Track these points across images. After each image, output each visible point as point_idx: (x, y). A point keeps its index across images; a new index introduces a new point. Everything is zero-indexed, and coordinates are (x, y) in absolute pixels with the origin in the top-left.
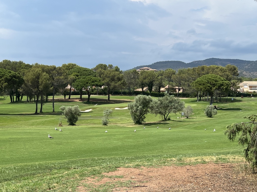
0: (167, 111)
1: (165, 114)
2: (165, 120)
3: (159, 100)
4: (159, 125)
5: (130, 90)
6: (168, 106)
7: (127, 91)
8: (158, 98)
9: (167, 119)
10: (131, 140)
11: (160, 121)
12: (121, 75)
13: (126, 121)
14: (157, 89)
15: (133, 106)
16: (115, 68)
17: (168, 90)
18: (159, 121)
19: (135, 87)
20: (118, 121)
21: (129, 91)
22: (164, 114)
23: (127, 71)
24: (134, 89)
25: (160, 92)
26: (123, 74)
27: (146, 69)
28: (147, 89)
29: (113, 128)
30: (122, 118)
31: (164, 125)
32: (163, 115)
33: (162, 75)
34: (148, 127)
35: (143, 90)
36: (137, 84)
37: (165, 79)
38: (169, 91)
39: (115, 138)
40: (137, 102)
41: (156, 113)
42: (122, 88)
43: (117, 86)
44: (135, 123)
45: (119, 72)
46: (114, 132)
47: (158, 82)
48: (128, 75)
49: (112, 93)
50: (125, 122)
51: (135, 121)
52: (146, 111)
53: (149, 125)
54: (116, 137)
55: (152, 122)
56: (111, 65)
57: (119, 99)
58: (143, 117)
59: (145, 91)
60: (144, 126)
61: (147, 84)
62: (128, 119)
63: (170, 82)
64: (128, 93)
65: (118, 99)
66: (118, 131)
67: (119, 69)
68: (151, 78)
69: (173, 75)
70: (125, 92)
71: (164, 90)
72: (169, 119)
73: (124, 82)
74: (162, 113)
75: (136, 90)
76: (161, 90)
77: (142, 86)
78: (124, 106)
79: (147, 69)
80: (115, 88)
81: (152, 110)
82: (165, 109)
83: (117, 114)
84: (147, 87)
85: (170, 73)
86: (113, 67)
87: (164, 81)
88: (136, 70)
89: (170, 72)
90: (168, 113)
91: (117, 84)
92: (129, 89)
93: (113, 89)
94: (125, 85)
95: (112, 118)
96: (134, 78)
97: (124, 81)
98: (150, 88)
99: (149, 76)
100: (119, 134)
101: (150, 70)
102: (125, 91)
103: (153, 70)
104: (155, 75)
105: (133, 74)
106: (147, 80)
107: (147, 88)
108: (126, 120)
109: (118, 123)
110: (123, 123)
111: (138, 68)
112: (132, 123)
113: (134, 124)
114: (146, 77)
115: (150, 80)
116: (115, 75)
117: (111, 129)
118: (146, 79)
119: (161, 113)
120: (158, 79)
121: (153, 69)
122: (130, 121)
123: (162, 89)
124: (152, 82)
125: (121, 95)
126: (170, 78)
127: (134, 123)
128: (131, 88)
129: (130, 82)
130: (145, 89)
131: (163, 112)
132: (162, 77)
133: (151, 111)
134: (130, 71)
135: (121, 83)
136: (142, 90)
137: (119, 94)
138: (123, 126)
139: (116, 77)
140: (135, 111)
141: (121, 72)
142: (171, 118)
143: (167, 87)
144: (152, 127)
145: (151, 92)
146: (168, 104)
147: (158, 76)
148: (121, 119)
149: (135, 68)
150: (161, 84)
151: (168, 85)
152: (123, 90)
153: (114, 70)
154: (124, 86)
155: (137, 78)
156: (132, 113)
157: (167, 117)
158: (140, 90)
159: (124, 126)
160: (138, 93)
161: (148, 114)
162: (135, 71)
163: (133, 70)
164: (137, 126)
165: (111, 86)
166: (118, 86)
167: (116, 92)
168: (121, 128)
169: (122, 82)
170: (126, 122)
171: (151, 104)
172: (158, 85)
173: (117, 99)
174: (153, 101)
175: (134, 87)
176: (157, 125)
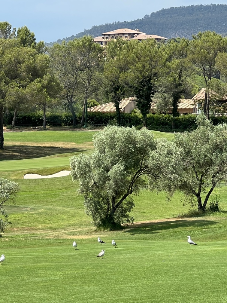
0: (208, 181)
1: (200, 191)
2: (200, 212)
3: (180, 144)
4: (179, 229)
5: (73, 110)
6: (210, 163)
7: (62, 112)
8: (173, 134)
9: (208, 206)
10: (92, 288)
11: (183, 217)
12: (40, 57)
13: (64, 219)
14: (166, 105)
15: (88, 165)
16: (18, 36)
17: (205, 105)
18: (179, 217)
19: (92, 100)
20: (38, 221)
21: (71, 114)
22: (197, 191)
23: (61, 45)
24: (87, 105)
25: (178, 115)
26: (47, 55)
27: (123, 34)
28: (133, 106)
29: (23, 247)
30: (49, 209)
31: (198, 228)
32: (195, 193)
33: (181, 55)
34: (144, 239)
35: (118, 108)
36: (97, 89)
37: (193, 69)
38: (208, 109)
39: (35, 283)
40: (103, 151)
41: (170, 188)
42: (44, 105)
43: (28, 96)
44: (99, 226)
45: (34, 47)
46: (28, 260)
47: (171, 79)
48: (65, 57)
49: (10, 123)
50: (61, 223)
51: (99, 219)
52: (135, 183)
53: (146, 232)
54: (38, 280)
55: (156, 221)
56: (6, 24)
57: (37, 141)
58: (124, 202)
59: (127, 111)
60: (128, 235)
61: (131, 87)
62: (72, 211)
63: (210, 78)
64: (66, 122)
65: (32, 141)
66: (43, 257)
67: (33, 37)
68: (144, 66)
69: (219, 54)
70: (56, 117)
71: (192, 107)
72: (215, 209)
73: (50, 81)
74: (191, 189)
75: (93, 110)
76: (181, 106)
77: (115, 93)
78: (57, 168)
79: (129, 34)
80: (22, 102)
81: (156, 177)
82: (200, 172)
83: (32, 194)
84: (131, 98)
85: (208, 49)
86: (12, 29)
87: (189, 76)
88: (91, 41)
89: (209, 44)
90: (211, 186)
91: (28, 90)
92: (70, 105)
93: (13, 110)
94: (56, 92)
95: (15, 209)
96: (86, 66)
97: (52, 80)
98: (142, 100)
99: (139, 59)
100: (49, 269)
101: (140, 37)
102: (57, 114)
103: (149, 37)
104: (159, 54)
105: (81, 53)
106: (132, 74)
107: (133, 100)
108: (64, 216)
109: (36, 225)
110: (55, 225)
111: (96, 31)
112: (87, 225)
113: (95, 228)
114: (127, 61)
115: (141, 72)
116: (20, 58)
117: (17, 250)
118: (128, 69)
119: (187, 187)
120: (168, 68)
121: (148, 34)
122: (80, 220)
123: (184, 104)
124: (150, 79)
125: (41, 130)
126: (212, 63)
127: (96, 225)
128: (75, 103)
129: (72, 80)
130: (124, 104)
131: (193, 182)
132: (182, 60)
133: (151, 183)
134: (72, 44)
135: (43, 87)
136: (114, 109)
137: (36, 126)
138: (56, 238)
139: (23, 66)
140: (95, 183)
141: (40, 48)
142: (220, 205)
143: (201, 95)
144: (158, 238)
145: (148, 115)
146: (209, 156)
147: (170, 59)
148: (48, 211)
149: (87, 32)
150: (180, 85)
151: (203, 90)
152: (47, 109)
153: (16, 40)
154: (52, 96)
155: (98, 65)
156: (86, 189)
157: (209, 202)
158: (109, 108)
159: (58, 236)
160: (101, 118)
161: (143, 192)
162: (90, 45)
163: (82, 38)
164: (107, 235)
165: (6, 98)
166: (32, 96)
167: (25, 117)
168: (50, 245)
169: (45, 82)
170: (66, 223)
171: (153, 157)
172: (171, 89)
173: (28, 141)
174: (159, 145)
175: (87, 98)
176: (175, 229)
